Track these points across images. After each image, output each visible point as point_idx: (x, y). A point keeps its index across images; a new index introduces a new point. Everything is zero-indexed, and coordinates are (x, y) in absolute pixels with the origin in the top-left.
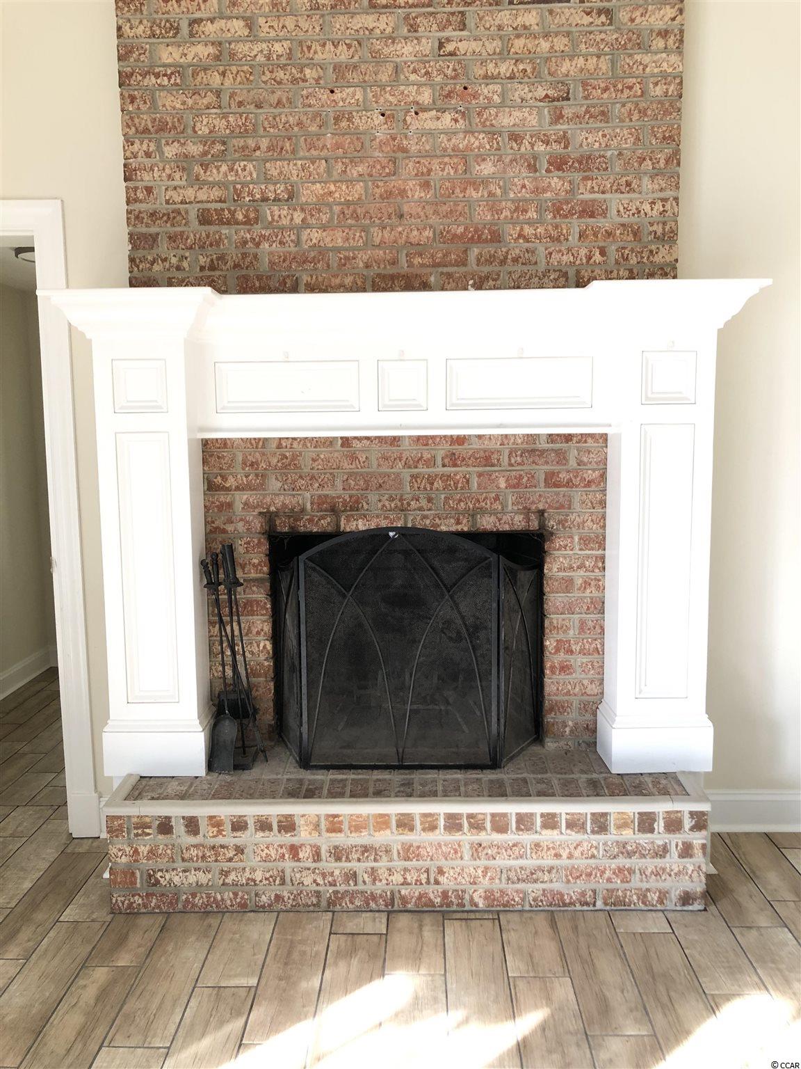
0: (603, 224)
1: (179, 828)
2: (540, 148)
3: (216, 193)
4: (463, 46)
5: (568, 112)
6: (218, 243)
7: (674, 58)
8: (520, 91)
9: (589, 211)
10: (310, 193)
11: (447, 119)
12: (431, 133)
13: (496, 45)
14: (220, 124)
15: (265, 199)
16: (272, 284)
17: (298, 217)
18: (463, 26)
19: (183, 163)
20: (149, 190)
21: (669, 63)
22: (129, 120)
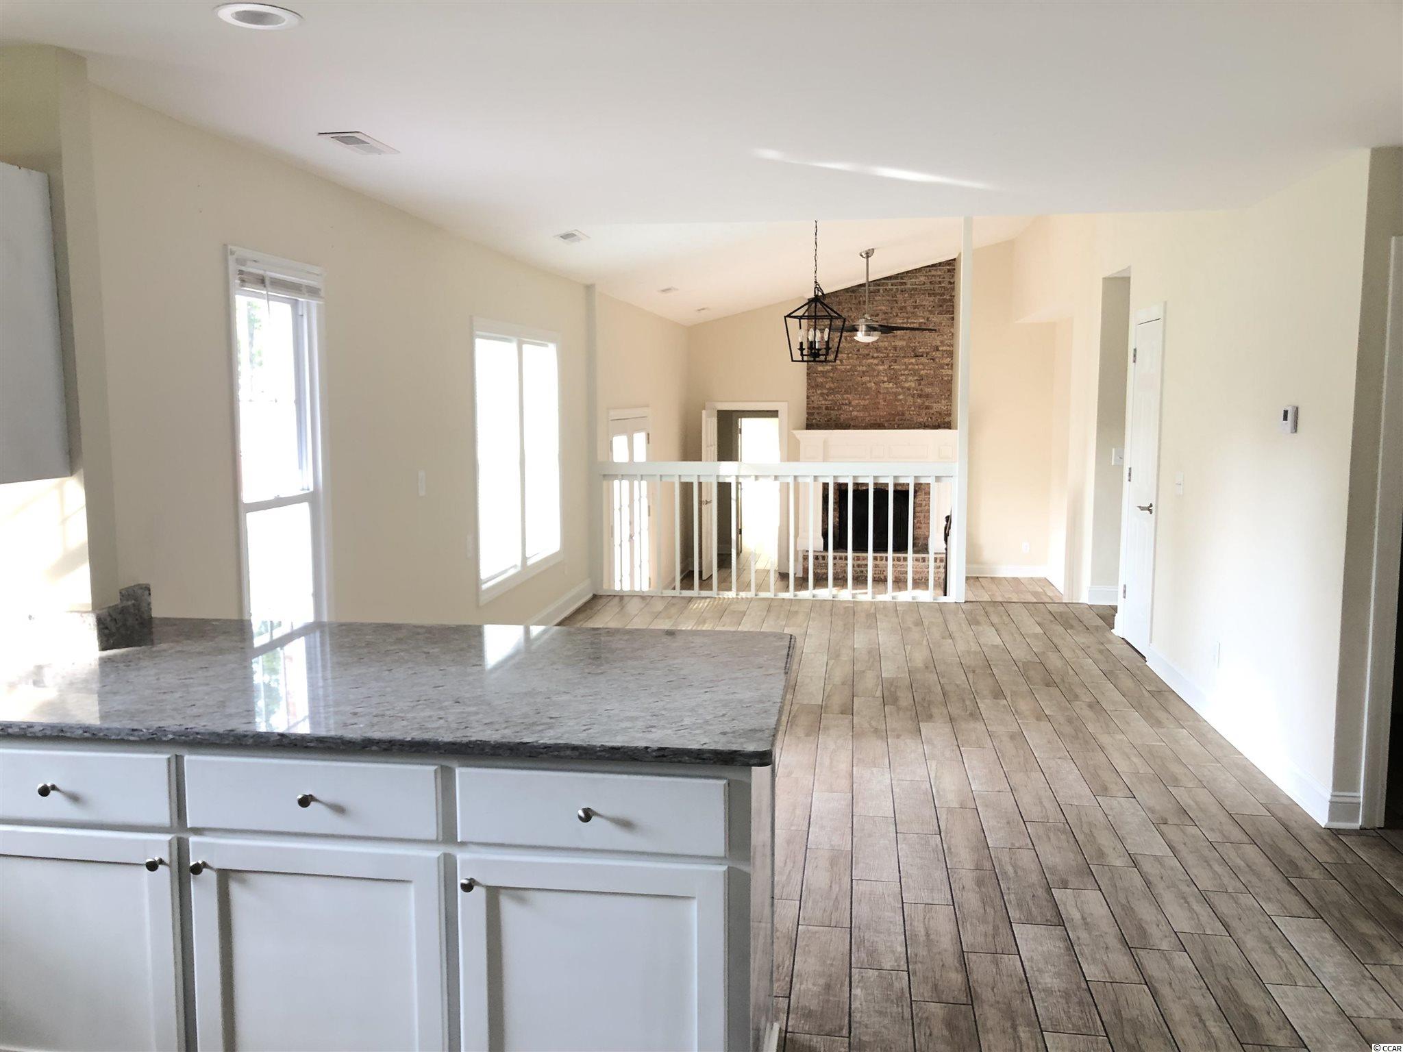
0: (931, 411)
1: (820, 558)
2: (915, 392)
3: (830, 402)
4: (895, 367)
5: (922, 383)
6: (830, 415)
7: (950, 371)
8: (911, 378)
9: (927, 408)
10: (854, 403)
11: (891, 385)
12: (887, 388)
13: (904, 367)
14: (832, 385)
15: (843, 404)
16: (844, 425)
17: (851, 409)
18: (896, 362)
19: (822, 394)
20: (813, 401)
21: (949, 372)
22: (809, 384)
